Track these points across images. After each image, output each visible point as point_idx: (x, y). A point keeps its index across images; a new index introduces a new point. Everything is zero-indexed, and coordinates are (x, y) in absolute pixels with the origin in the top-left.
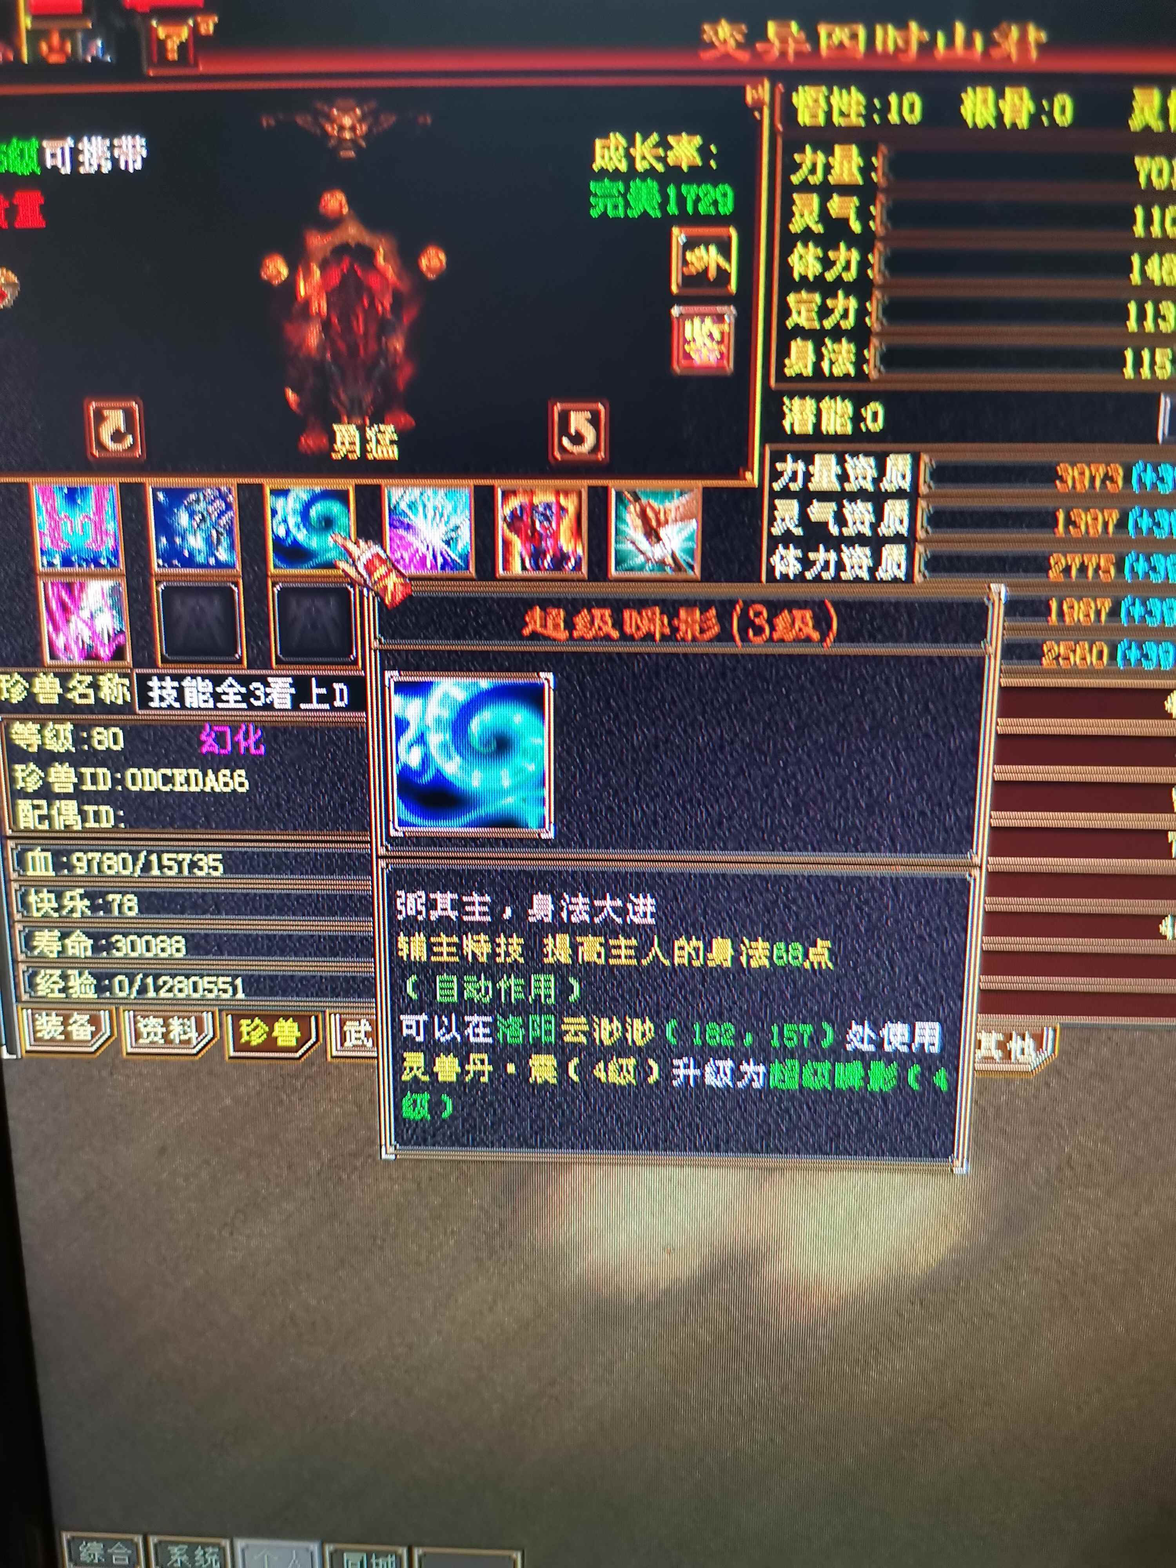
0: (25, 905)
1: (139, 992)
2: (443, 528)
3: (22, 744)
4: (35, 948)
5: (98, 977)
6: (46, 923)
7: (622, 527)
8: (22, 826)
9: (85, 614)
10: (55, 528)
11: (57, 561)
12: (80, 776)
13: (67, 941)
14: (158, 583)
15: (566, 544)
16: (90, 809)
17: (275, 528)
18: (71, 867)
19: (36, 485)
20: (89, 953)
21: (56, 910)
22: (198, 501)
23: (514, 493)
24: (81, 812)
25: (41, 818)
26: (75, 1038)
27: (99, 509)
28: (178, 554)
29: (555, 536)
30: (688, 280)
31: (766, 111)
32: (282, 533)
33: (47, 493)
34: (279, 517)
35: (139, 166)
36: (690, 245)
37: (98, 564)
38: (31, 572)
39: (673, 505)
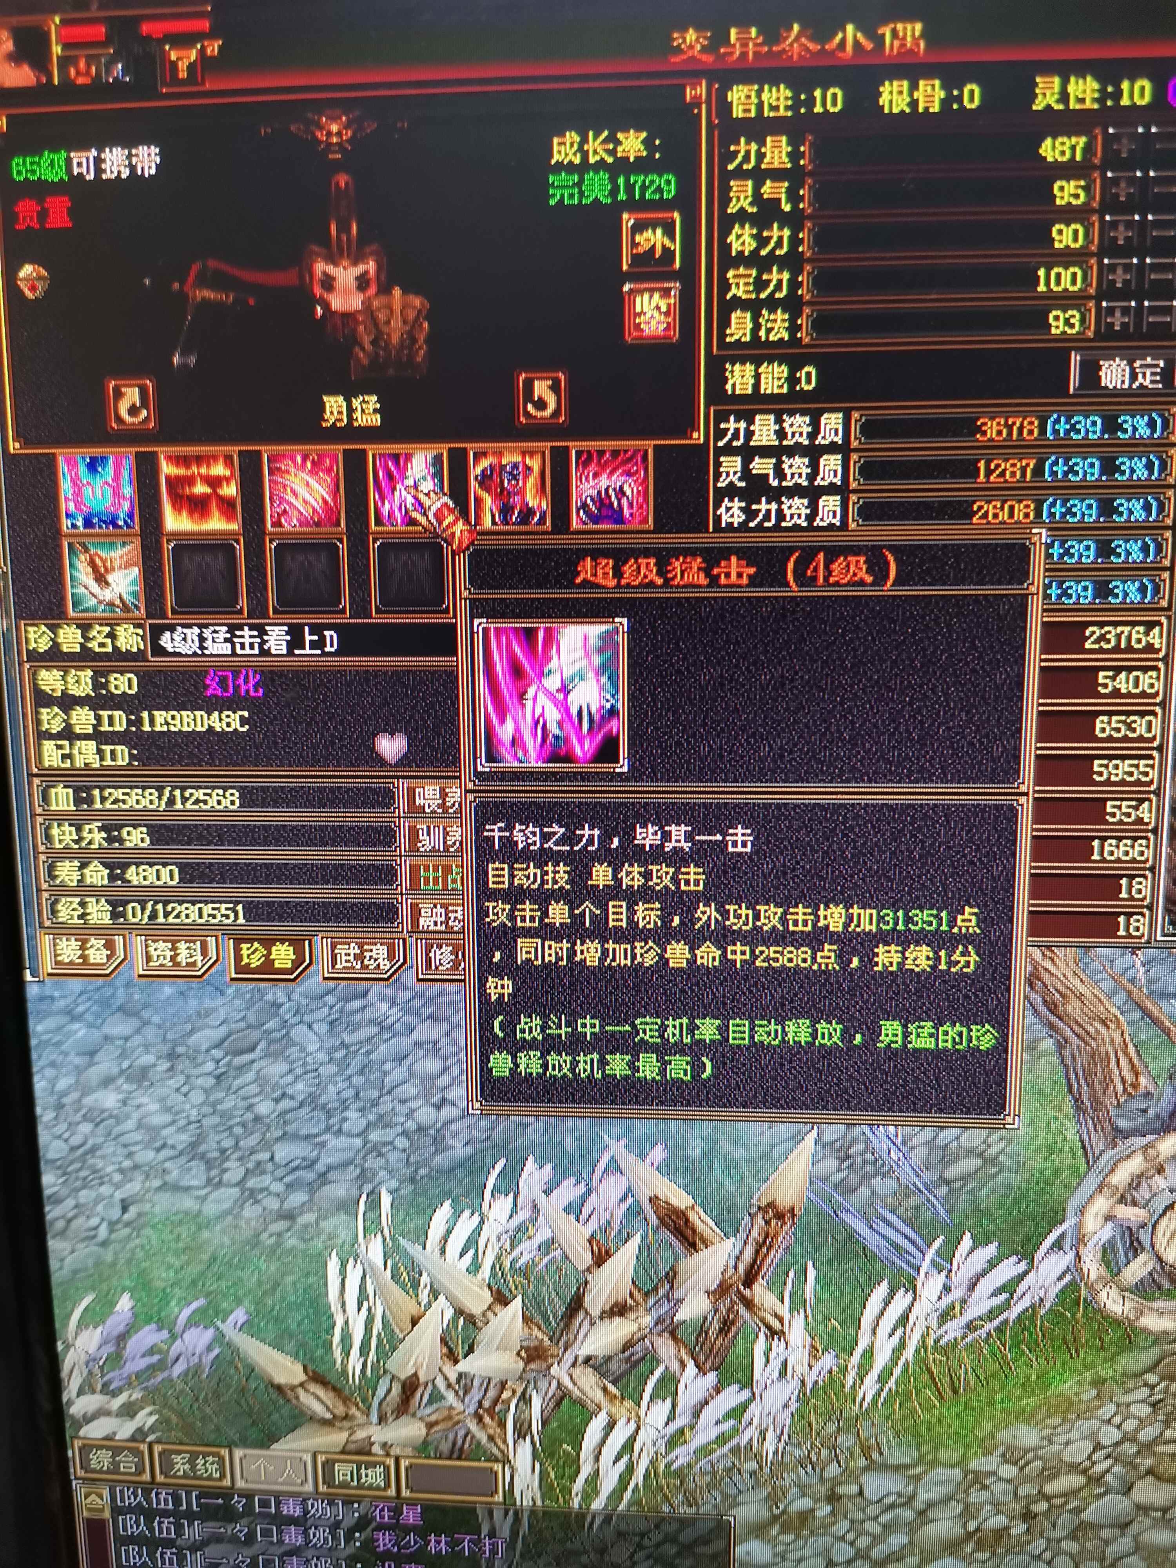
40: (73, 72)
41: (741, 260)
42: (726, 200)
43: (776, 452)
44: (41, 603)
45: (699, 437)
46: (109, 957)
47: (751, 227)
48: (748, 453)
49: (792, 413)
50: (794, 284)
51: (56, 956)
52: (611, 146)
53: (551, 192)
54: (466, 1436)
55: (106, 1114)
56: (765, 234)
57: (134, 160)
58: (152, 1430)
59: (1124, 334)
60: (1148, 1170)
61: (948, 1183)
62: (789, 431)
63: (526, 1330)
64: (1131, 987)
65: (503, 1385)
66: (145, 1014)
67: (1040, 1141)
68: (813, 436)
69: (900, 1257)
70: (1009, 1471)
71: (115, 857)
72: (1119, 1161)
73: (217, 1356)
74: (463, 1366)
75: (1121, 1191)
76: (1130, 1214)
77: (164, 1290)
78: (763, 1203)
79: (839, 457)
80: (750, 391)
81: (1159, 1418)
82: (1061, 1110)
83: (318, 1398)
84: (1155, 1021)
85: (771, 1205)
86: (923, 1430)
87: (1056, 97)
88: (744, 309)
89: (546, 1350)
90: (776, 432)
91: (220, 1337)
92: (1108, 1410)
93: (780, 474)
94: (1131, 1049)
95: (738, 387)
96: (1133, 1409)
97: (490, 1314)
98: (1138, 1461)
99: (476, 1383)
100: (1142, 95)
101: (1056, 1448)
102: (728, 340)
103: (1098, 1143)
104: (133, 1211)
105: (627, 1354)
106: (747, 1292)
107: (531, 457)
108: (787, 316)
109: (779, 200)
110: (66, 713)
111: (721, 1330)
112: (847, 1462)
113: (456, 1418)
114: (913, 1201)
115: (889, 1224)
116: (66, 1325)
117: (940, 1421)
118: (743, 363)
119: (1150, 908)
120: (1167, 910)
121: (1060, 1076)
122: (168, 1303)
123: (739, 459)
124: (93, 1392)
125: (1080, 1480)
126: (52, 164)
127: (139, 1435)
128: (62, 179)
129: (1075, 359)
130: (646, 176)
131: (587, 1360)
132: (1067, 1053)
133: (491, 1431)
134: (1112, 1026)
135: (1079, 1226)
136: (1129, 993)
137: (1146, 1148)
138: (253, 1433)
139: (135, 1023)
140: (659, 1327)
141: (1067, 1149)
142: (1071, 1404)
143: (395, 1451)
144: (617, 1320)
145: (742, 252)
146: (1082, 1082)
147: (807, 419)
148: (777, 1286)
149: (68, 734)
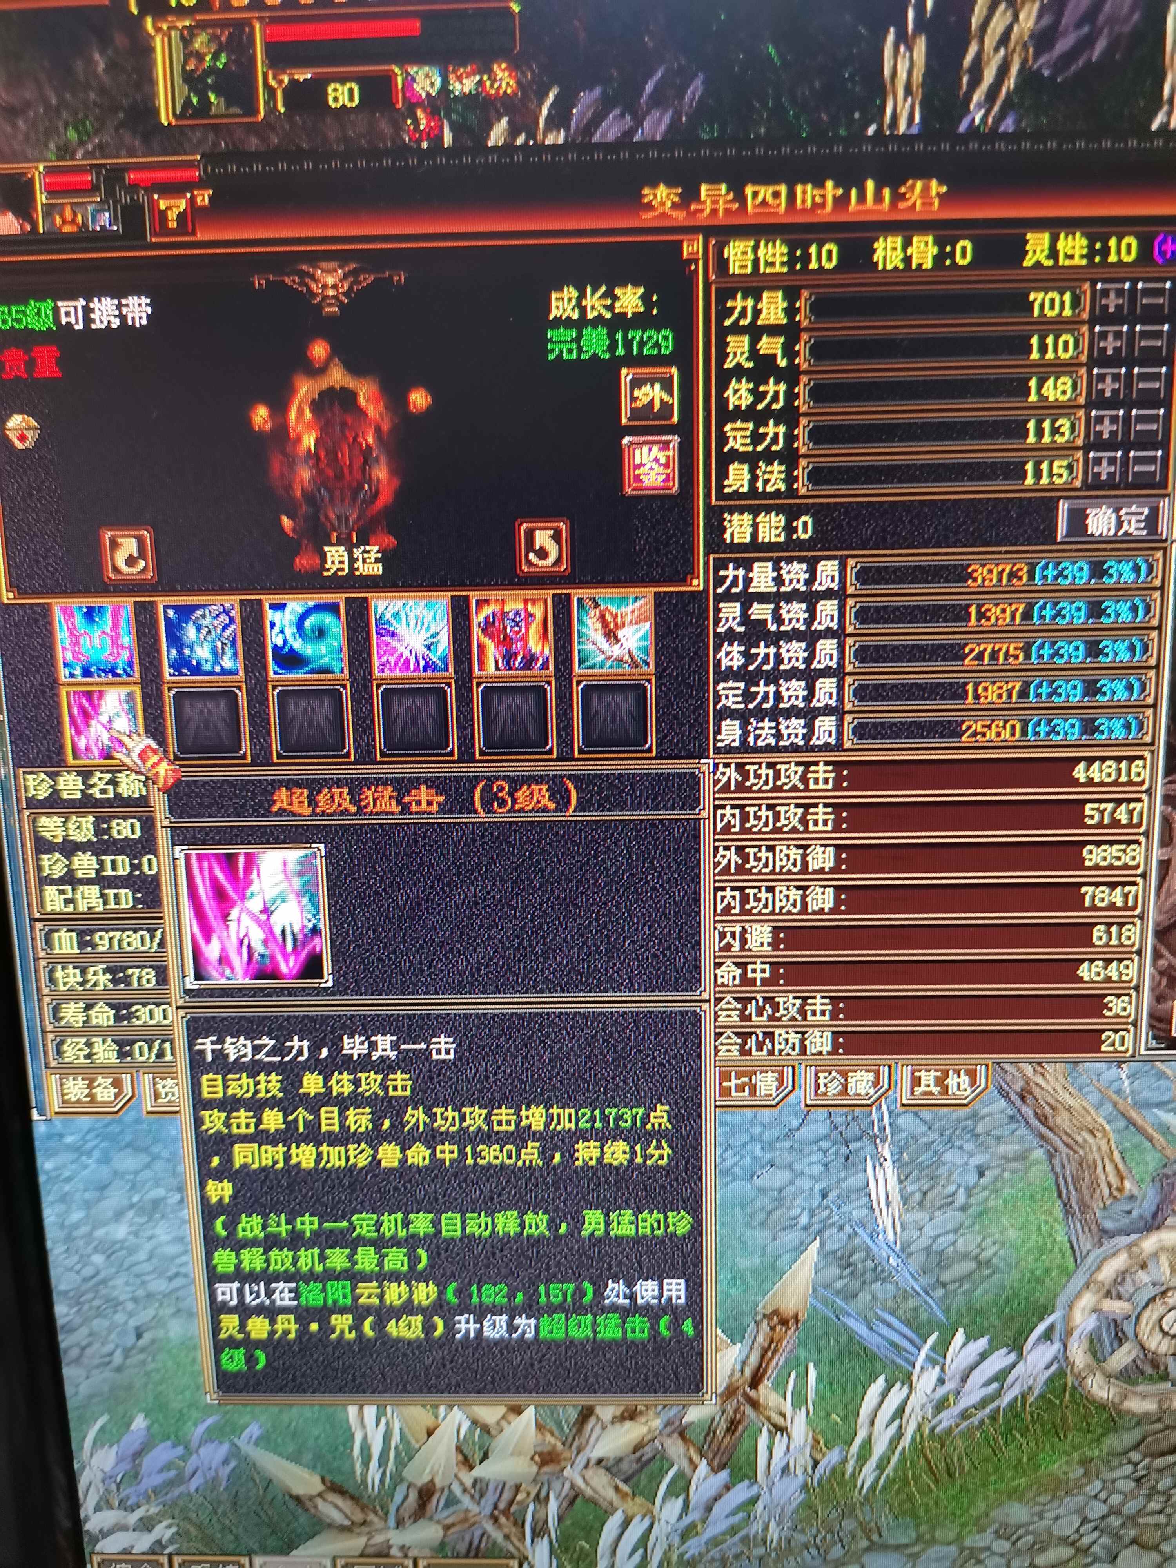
0: (52, 980)
1: (158, 1056)
2: (424, 635)
3: (48, 836)
4: (61, 1018)
5: (120, 1044)
6: (71, 996)
7: (584, 630)
8: (49, 909)
9: (104, 719)
10: (76, 643)
11: (78, 672)
12: (101, 863)
13: (92, 1012)
14: (170, 689)
15: (534, 646)
16: (111, 892)
17: (273, 638)
18: (94, 946)
19: (57, 605)
20: (112, 1022)
21: (81, 984)
22: (204, 616)
23: (487, 602)
24: (103, 896)
25: (67, 902)
26: (99, 1099)
27: (115, 626)
28: (187, 663)
29: (525, 639)
30: (636, 414)
31: (701, 263)
32: (280, 643)
33: (67, 612)
34: (277, 629)
35: (144, 322)
36: (636, 383)
37: (115, 675)
38: (55, 683)
39: (628, 610)
40: (58, 220)
41: (738, 414)
42: (722, 355)
43: (775, 598)
44: (39, 751)
45: (698, 584)
46: (117, 1095)
47: (748, 381)
48: (747, 599)
49: (790, 561)
50: (790, 438)
51: (63, 1095)
52: (609, 302)
53: (549, 347)
54: (482, 1535)
55: (118, 1246)
56: (762, 388)
57: (124, 310)
58: (171, 1541)
59: (1111, 484)
60: (1132, 1266)
61: (944, 1285)
62: (787, 578)
63: (540, 1436)
64: (1115, 1097)
65: (518, 1488)
66: (155, 1149)
67: (1032, 1243)
68: (810, 582)
69: (899, 1355)
70: (1002, 1546)
71: (120, 997)
72: (1105, 1259)
73: (234, 1469)
74: (478, 1472)
75: (1107, 1287)
76: (1116, 1307)
77: (180, 1411)
78: (768, 1311)
79: (836, 602)
80: (748, 540)
81: (1143, 1492)
82: (1051, 1214)
83: (336, 1507)
84: (1140, 1130)
85: (776, 1312)
86: (922, 1512)
87: (1046, 252)
88: (741, 462)
89: (558, 1455)
90: (774, 579)
91: (235, 1452)
92: (1095, 1486)
93: (778, 619)
94: (1117, 1156)
95: (736, 536)
96: (1119, 1485)
97: (504, 1423)
98: (1122, 1532)
99: (491, 1487)
100: (1129, 252)
101: (1045, 1523)
102: (726, 490)
103: (1085, 1243)
104: (147, 1337)
105: (638, 1454)
106: (753, 1393)
107: (534, 603)
108: (783, 468)
109: (775, 356)
110: (67, 858)
111: (728, 1430)
112: (850, 1544)
113: (472, 1520)
114: (911, 1303)
115: (889, 1325)
116: (82, 1448)
117: (936, 1503)
118: (742, 513)
119: (1135, 1024)
120: (1151, 1026)
121: (1050, 1183)
122: (184, 1423)
123: (738, 605)
124: (111, 1508)
125: (1070, 1551)
126: (38, 314)
127: (158, 1547)
128: (50, 329)
129: (1063, 507)
130: (644, 331)
131: (599, 1462)
132: (1056, 1161)
133: (506, 1530)
134: (1099, 1135)
135: (1067, 1318)
136: (1115, 1105)
137: (1129, 1247)
138: (271, 1542)
139: (145, 1158)
140: (669, 1429)
141: (1056, 1250)
142: (1060, 1482)
143: (413, 1553)
144: (628, 1424)
145: (739, 406)
146: (1071, 1187)
147: (804, 566)
148: (780, 1386)
149: (70, 879)
